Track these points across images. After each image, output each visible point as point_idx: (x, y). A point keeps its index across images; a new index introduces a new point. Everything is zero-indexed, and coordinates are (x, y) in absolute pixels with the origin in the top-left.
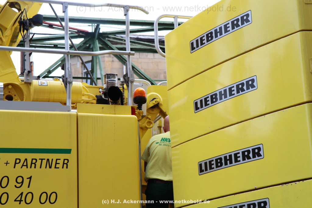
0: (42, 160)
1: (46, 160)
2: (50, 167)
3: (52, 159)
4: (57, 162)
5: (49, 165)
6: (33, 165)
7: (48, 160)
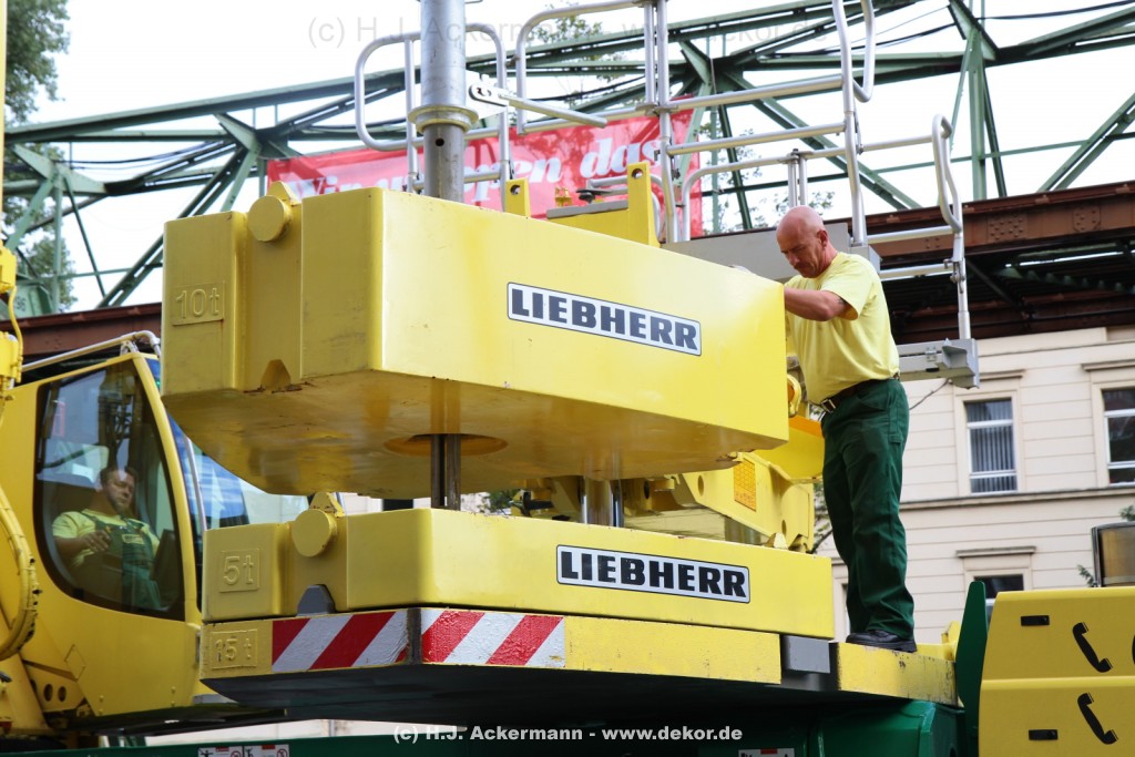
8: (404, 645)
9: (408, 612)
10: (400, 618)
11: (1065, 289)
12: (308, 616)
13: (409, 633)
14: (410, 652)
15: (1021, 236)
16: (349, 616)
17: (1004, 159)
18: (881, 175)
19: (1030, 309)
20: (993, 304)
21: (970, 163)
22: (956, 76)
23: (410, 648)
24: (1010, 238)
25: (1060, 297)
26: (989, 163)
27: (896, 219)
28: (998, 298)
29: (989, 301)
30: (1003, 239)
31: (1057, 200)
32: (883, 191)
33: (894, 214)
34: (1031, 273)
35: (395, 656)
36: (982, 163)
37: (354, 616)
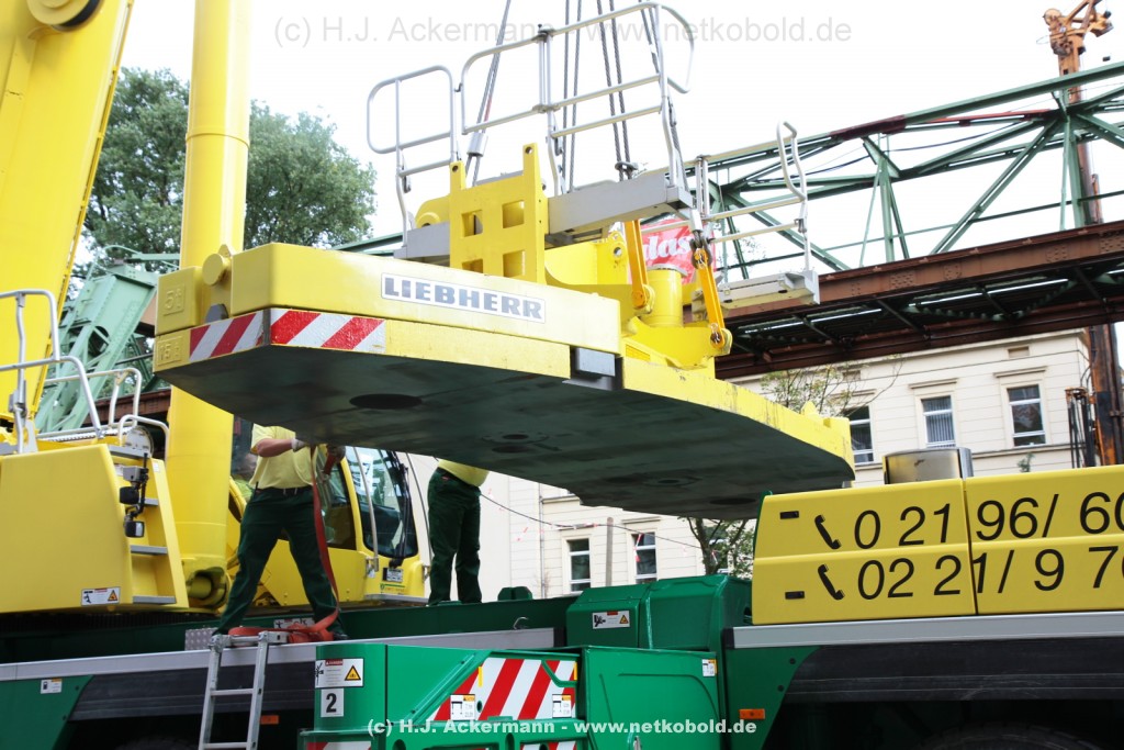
11: (951, 319)
15: (912, 284)
17: (906, 237)
18: (829, 252)
19: (929, 333)
20: (907, 331)
21: (883, 242)
22: (870, 190)
24: (905, 286)
25: (948, 324)
26: (897, 241)
27: (832, 277)
28: (909, 327)
29: (904, 328)
30: (900, 287)
31: (940, 260)
32: (829, 262)
33: (831, 274)
34: (926, 309)
36: (891, 241)
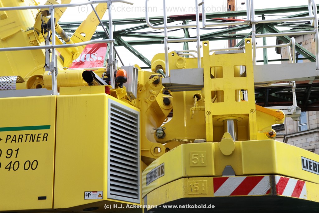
0: (27, 135)
1: (30, 136)
2: (33, 141)
3: (35, 135)
4: (39, 137)
5: (32, 138)
6: (20, 140)
7: (32, 135)
8: (269, 188)
9: (270, 176)
10: (267, 179)
12: (228, 176)
13: (271, 184)
14: (272, 191)
16: (245, 177)
23: (272, 190)
35: (266, 192)
37: (247, 177)
